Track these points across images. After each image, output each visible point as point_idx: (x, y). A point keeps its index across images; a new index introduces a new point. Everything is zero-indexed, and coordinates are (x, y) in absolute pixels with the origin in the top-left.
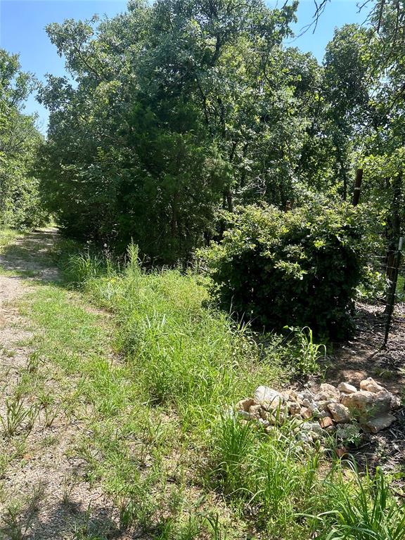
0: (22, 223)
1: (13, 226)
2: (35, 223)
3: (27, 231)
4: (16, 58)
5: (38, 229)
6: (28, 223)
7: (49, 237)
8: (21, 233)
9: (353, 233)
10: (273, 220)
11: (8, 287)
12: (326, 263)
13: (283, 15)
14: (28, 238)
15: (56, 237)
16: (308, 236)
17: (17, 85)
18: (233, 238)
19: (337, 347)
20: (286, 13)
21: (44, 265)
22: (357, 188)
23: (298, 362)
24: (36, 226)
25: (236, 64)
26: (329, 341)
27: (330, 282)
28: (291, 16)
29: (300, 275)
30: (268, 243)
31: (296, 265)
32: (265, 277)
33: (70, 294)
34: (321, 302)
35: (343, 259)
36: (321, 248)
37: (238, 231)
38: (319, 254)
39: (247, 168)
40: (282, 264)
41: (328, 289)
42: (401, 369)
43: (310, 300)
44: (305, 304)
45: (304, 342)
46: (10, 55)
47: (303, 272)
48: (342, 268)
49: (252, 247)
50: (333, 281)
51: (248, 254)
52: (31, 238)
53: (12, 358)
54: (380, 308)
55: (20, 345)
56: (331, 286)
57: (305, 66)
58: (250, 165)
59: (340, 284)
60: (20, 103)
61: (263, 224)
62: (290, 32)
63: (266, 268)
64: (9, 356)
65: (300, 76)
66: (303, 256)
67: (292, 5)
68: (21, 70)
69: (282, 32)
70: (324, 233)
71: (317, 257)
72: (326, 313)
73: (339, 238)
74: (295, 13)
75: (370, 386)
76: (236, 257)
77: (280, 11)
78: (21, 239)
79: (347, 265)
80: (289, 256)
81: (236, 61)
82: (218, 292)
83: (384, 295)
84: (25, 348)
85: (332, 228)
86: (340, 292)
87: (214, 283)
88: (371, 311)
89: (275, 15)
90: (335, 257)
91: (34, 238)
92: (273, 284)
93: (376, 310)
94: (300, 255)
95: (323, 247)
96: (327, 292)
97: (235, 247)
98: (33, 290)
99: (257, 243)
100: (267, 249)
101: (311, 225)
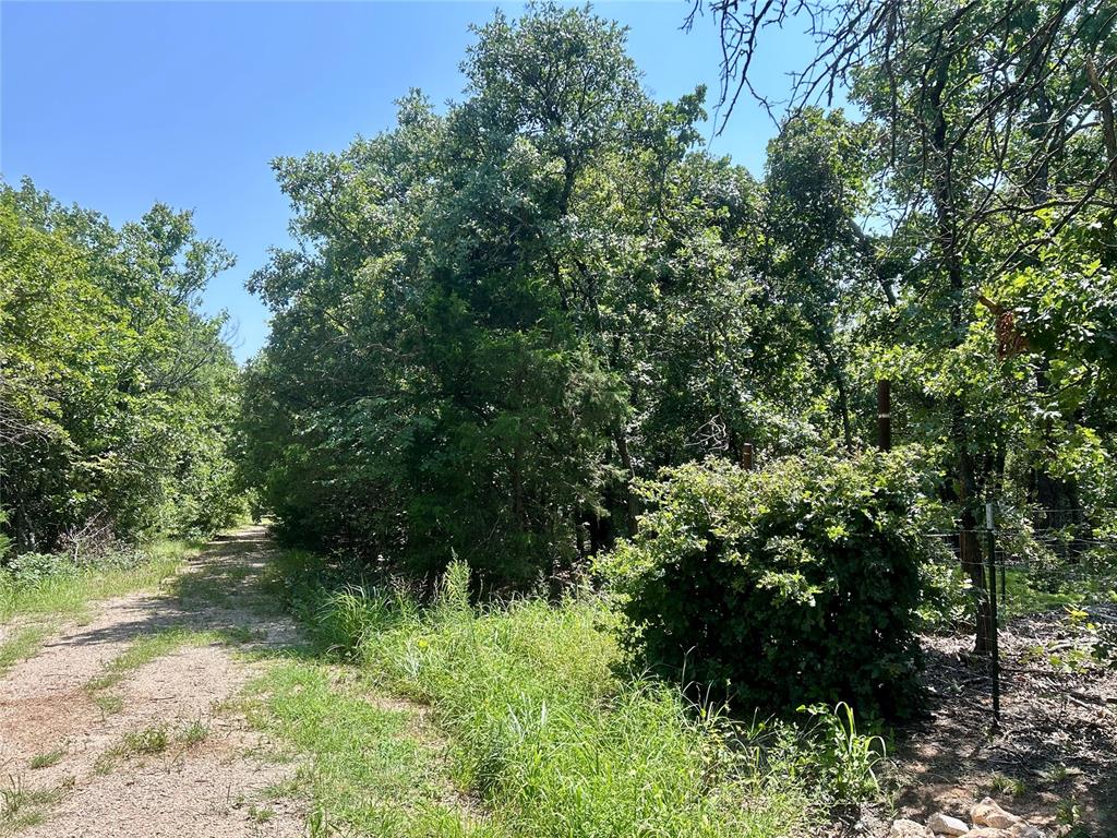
0: (195, 524)
1: (176, 532)
2: (215, 521)
3: (203, 540)
4: (187, 217)
5: (222, 533)
6: (204, 523)
7: (251, 547)
8: (193, 545)
9: (893, 503)
10: (734, 490)
11: (209, 670)
12: (853, 565)
13: (682, 111)
14: (209, 555)
15: (267, 546)
16: (808, 516)
17: (187, 265)
18: (658, 530)
19: (902, 737)
20: (686, 107)
21: (263, 613)
22: (884, 416)
23: (833, 776)
24: (218, 527)
25: (603, 195)
26: (883, 726)
27: (864, 603)
28: (695, 110)
29: (810, 596)
30: (733, 536)
31: (797, 577)
32: (732, 603)
33: (336, 672)
34: (853, 646)
35: (884, 555)
36: (841, 539)
37: (666, 514)
38: (836, 550)
39: (644, 378)
40: (770, 579)
41: (864, 619)
42: (1041, 773)
43: (831, 642)
44: (822, 652)
45: (840, 736)
46: (176, 213)
47: (814, 589)
48: (885, 574)
49: (702, 545)
50: (871, 600)
51: (693, 558)
52: (215, 554)
53: (267, 824)
54: (962, 641)
55: (273, 793)
56: (867, 612)
57: (731, 186)
58: (648, 373)
59: (885, 606)
60: (192, 297)
61: (715, 498)
62: (697, 137)
63: (735, 585)
64: (261, 821)
65: (726, 208)
66: (806, 557)
67: (694, 93)
68: (197, 239)
69: (684, 138)
70: (839, 508)
71: (833, 556)
72: (867, 668)
73: (869, 515)
74: (701, 105)
75: (993, 815)
76: (670, 567)
77: (675, 105)
78: (195, 559)
79: (894, 568)
80: (777, 558)
81: (602, 190)
82: (639, 641)
83: (965, 614)
84: (284, 800)
85: (853, 498)
86: (887, 621)
87: (629, 624)
88: (948, 650)
89: (667, 112)
90: (867, 553)
91: (222, 555)
92: (751, 615)
93: (958, 648)
94: (800, 555)
95: (843, 536)
96: (864, 625)
97: (664, 548)
98: (259, 669)
99: (711, 537)
100: (731, 547)
101: (811, 496)
